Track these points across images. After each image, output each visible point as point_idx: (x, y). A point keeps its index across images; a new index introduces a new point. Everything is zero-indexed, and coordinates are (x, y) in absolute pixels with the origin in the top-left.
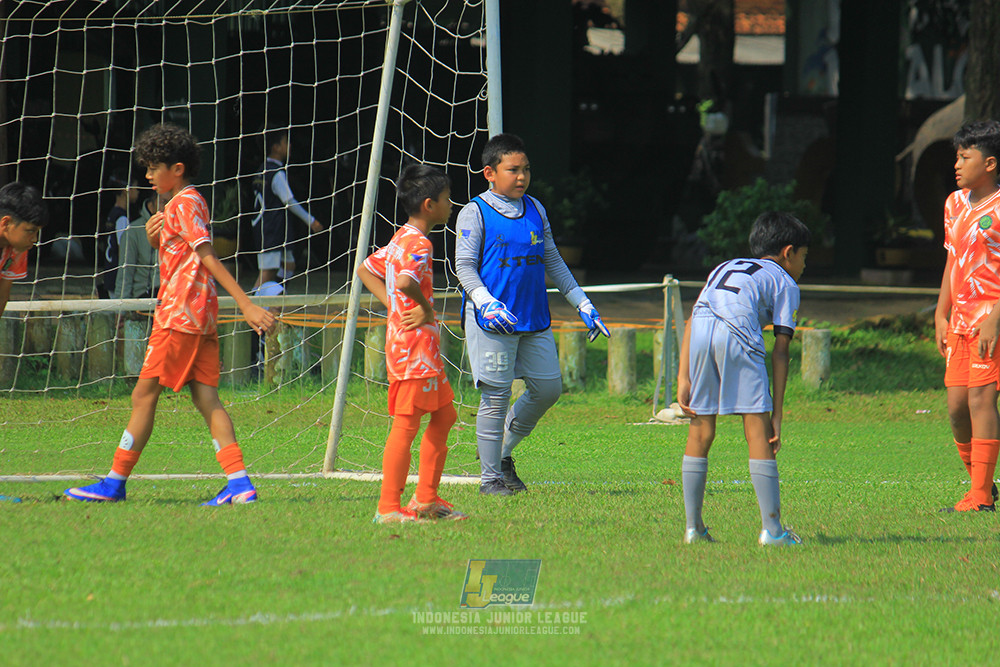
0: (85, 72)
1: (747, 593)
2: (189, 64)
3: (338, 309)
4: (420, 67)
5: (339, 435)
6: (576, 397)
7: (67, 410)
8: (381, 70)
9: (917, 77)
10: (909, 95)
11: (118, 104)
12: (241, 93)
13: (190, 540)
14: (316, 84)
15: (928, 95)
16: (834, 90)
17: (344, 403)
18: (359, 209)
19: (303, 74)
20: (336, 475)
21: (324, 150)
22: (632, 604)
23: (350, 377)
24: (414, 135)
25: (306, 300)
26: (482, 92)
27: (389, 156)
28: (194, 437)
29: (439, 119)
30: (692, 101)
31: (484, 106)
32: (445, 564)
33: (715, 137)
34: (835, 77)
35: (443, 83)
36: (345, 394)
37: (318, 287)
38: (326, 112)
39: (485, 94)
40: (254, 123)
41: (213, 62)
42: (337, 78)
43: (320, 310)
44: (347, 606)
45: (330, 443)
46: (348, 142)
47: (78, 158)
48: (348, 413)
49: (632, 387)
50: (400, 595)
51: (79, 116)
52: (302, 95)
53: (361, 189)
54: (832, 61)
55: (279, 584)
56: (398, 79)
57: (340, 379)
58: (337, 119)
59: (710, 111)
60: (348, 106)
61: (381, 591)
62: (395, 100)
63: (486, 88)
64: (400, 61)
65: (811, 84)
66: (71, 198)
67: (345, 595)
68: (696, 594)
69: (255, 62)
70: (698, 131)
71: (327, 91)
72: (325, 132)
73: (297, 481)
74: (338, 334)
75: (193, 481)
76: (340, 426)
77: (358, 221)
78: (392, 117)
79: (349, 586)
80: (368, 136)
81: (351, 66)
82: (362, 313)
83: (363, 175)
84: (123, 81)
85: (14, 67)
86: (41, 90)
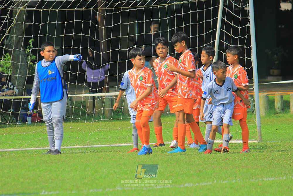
0: (129, 23)
2: (160, 19)
4: (229, 17)
6: (281, 115)
7: (128, 125)
8: (217, 18)
11: (139, 32)
12: (176, 27)
13: (166, 162)
14: (198, 24)
19: (194, 21)
21: (201, 43)
24: (228, 38)
26: (248, 24)
27: (221, 44)
28: (165, 131)
29: (236, 32)
31: (249, 28)
32: (243, 167)
35: (236, 21)
38: (201, 32)
39: (249, 24)
41: (167, 18)
42: (204, 21)
44: (213, 181)
46: (208, 41)
47: (128, 49)
50: (230, 177)
51: (128, 36)
52: (194, 27)
55: (193, 175)
56: (223, 21)
58: (205, 34)
60: (208, 30)
61: (224, 176)
62: (222, 27)
63: (249, 22)
64: (223, 15)
66: (126, 61)
67: (213, 177)
69: (179, 18)
71: (201, 25)
72: (201, 38)
78: (221, 32)
79: (214, 174)
80: (214, 38)
81: (208, 17)
84: (140, 25)
85: (109, 23)
86: (116, 29)
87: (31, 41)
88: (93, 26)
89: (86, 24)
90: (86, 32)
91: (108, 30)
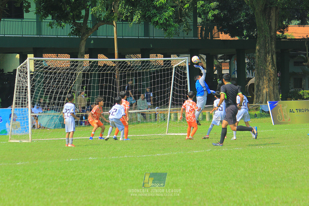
1: (227, 148)
2: (145, 77)
3: (167, 111)
4: (177, 76)
5: (168, 129)
6: (202, 122)
8: (172, 76)
9: (248, 75)
10: (247, 77)
11: (135, 83)
12: (152, 81)
13: (148, 144)
15: (249, 77)
16: (237, 77)
17: (169, 124)
18: (170, 96)
19: (161, 77)
20: (169, 134)
21: (165, 88)
22: (211, 151)
23: (169, 120)
24: (177, 86)
25: (163, 109)
27: (174, 89)
29: (181, 83)
30: (216, 79)
31: (187, 81)
32: (184, 146)
33: (220, 84)
34: (236, 75)
35: (181, 78)
36: (169, 123)
37: (164, 108)
38: (164, 83)
40: (154, 85)
41: (148, 76)
42: (166, 78)
43: (165, 111)
44: (170, 153)
45: (167, 130)
46: (168, 87)
48: (169, 125)
49: (209, 120)
50: (178, 151)
52: (161, 81)
53: (170, 93)
54: (236, 72)
55: (160, 150)
56: (174, 78)
57: (168, 121)
58: (166, 84)
59: (219, 80)
60: (168, 82)
61: (175, 150)
62: (174, 80)
63: (187, 78)
64: (175, 75)
65: (233, 76)
68: (220, 149)
69: (154, 76)
70: (218, 83)
71: (164, 80)
72: (164, 86)
73: (162, 135)
74: (168, 114)
75: (148, 136)
76: (168, 127)
77: (169, 98)
78: (174, 83)
79: (170, 150)
80: (170, 86)
81: (168, 76)
82: (171, 111)
83: (170, 91)
84: (136, 80)
85: (121, 78)
86: (124, 82)
87: (84, 87)
88: (114, 80)
89: (110, 79)
90: (110, 83)
91: (121, 82)
